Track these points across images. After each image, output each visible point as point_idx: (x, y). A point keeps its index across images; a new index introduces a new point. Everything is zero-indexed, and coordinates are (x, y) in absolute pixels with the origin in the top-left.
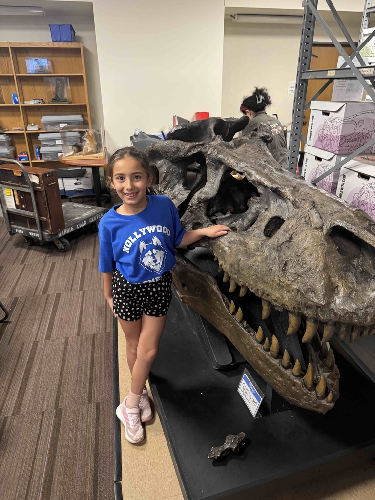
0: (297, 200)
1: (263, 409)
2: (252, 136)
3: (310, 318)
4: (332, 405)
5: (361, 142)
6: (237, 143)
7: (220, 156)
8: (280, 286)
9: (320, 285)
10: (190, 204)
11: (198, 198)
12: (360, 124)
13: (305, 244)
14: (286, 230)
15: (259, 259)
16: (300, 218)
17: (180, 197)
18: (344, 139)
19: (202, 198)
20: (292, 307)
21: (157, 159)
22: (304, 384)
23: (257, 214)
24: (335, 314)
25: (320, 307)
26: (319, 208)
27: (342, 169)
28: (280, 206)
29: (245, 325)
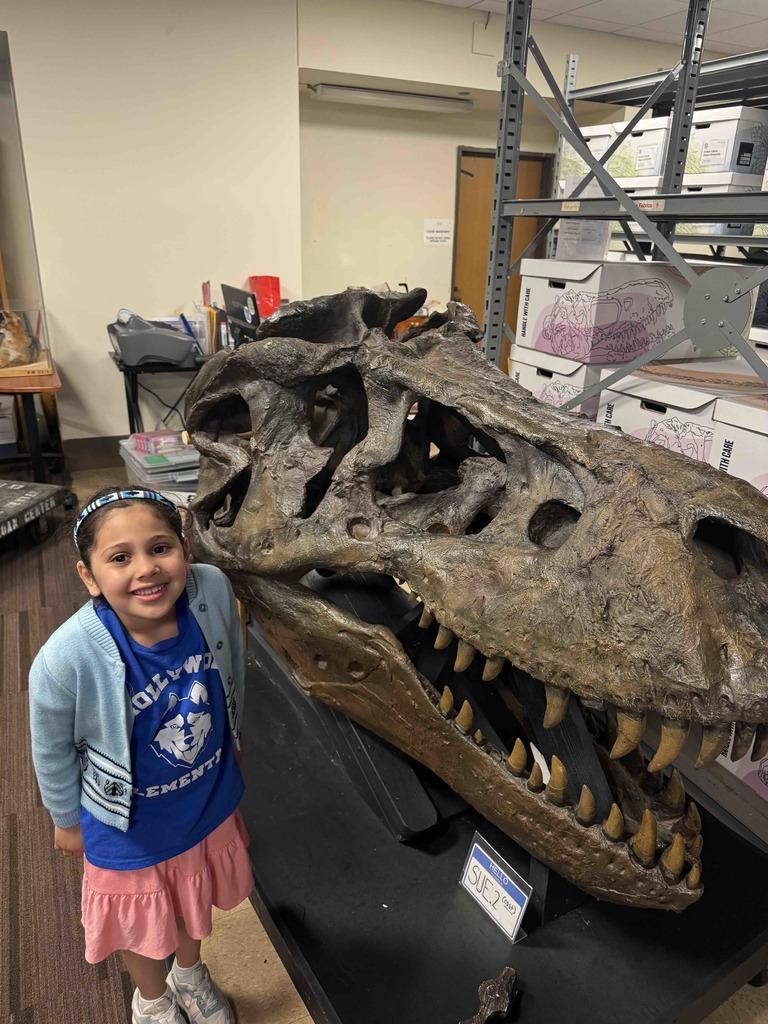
0: (605, 465)
1: (529, 922)
2: (448, 330)
3: (675, 720)
5: (629, 338)
6: (422, 346)
7: (400, 374)
8: (599, 655)
9: (691, 650)
10: (336, 477)
11: (356, 465)
12: (627, 304)
13: (647, 560)
15: (536, 595)
16: (622, 505)
17: (307, 463)
18: (601, 333)
19: (366, 464)
20: (630, 700)
21: (243, 379)
22: (637, 858)
24: (732, 706)
25: (698, 695)
26: (658, 481)
27: (604, 393)
28: (555, 476)
29: (479, 740)
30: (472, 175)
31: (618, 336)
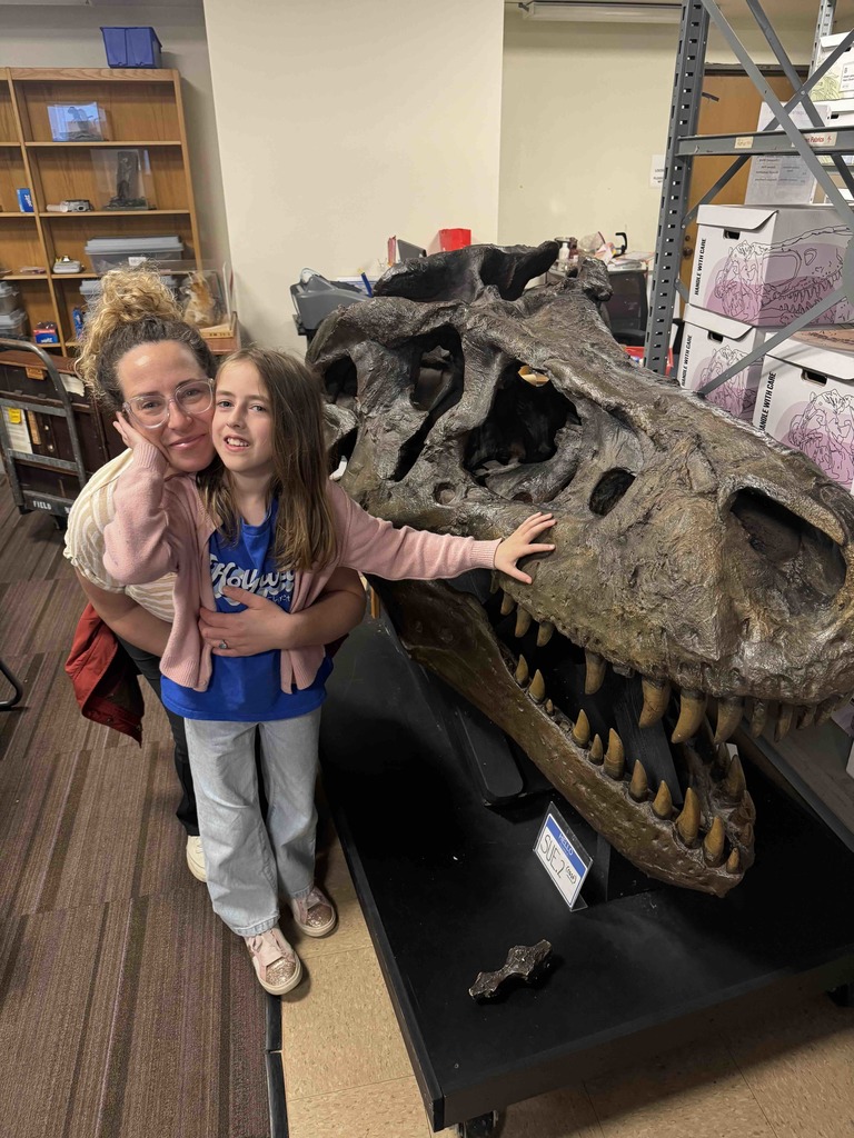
0: (662, 432)
1: (589, 890)
2: (565, 287)
3: (689, 690)
4: (737, 877)
5: (810, 297)
6: (531, 304)
7: (494, 334)
8: (625, 621)
9: (709, 619)
10: (428, 442)
11: (446, 429)
12: (809, 257)
13: (679, 529)
14: (638, 499)
15: (579, 562)
16: (668, 473)
17: (404, 426)
18: (773, 292)
19: (454, 428)
20: (648, 666)
22: (678, 835)
23: (576, 463)
24: (743, 680)
25: (709, 666)
26: (710, 450)
27: (767, 360)
28: (624, 444)
29: (550, 710)
30: (717, 99)
31: (796, 294)
